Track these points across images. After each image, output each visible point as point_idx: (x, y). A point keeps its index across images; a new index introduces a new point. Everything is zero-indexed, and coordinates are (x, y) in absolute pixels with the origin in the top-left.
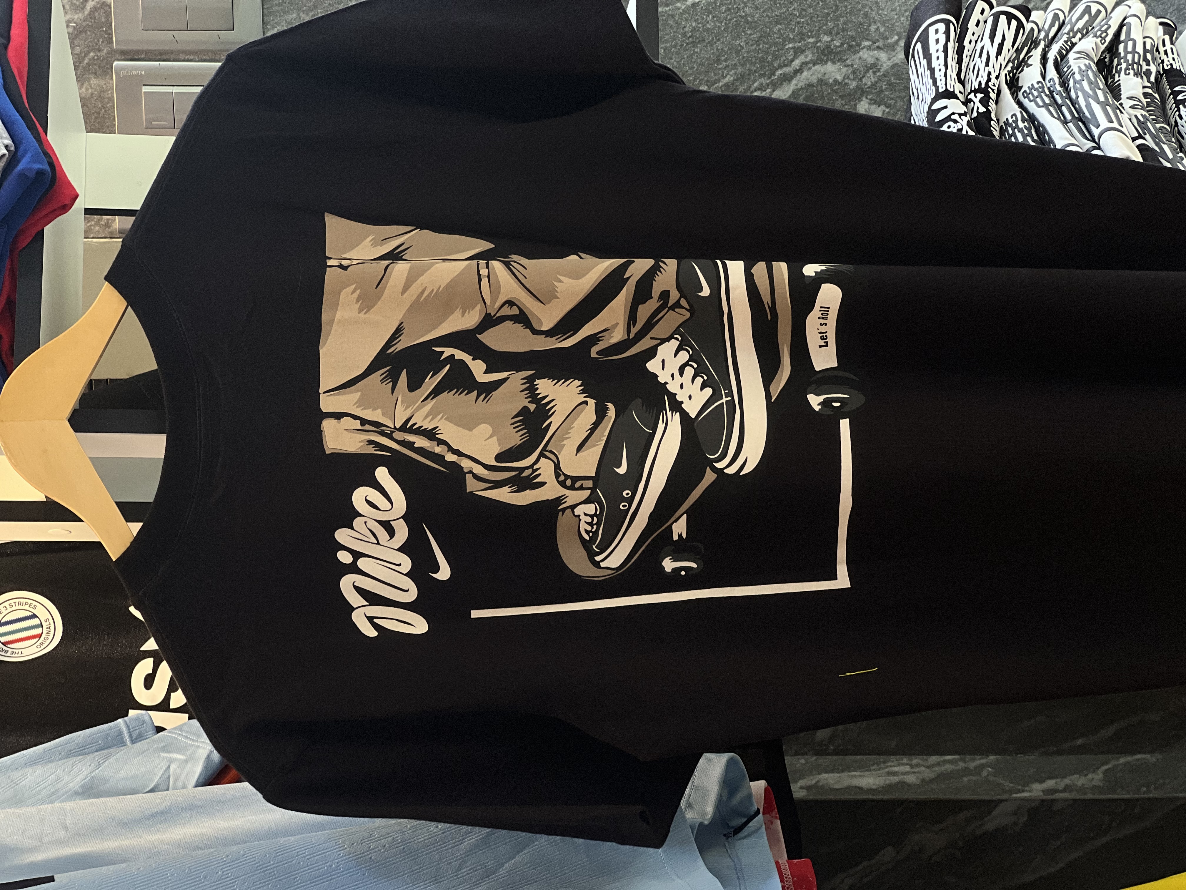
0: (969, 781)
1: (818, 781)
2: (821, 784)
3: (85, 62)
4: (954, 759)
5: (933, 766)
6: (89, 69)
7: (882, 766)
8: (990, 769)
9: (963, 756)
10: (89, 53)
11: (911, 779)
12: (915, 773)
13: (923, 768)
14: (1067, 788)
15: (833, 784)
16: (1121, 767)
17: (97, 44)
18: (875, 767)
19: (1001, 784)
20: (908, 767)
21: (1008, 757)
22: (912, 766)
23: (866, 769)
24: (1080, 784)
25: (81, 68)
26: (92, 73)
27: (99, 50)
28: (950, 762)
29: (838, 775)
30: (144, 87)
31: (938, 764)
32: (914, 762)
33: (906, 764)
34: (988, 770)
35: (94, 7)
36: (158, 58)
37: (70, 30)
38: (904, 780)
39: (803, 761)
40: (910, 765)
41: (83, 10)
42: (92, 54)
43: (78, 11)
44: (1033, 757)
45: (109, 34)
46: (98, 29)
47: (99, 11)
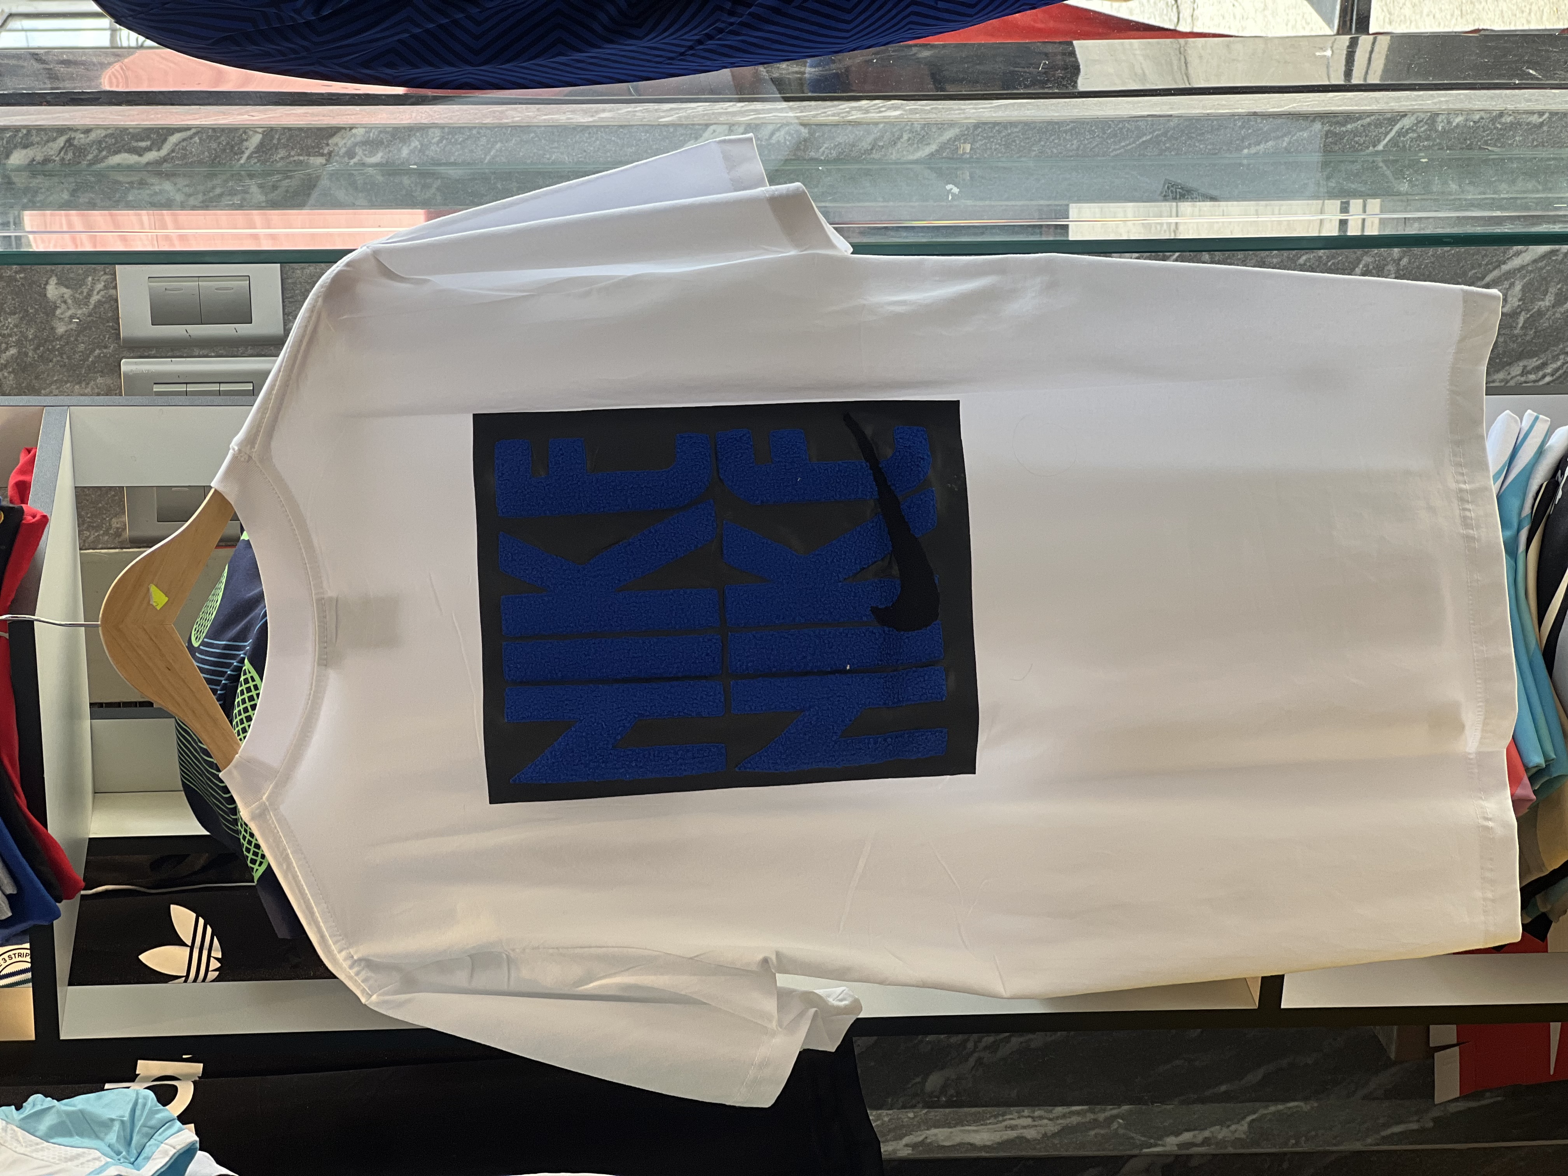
0: (1096, 1135)
1: (926, 1138)
2: (929, 1141)
3: (90, 359)
4: (1082, 1110)
5: (1057, 1118)
6: (96, 368)
7: (1000, 1118)
8: (1121, 1121)
9: (1093, 1107)
10: (95, 350)
11: (1030, 1134)
12: (1036, 1126)
13: (1046, 1121)
14: (1206, 1142)
15: (943, 1141)
16: (1269, 1117)
17: (103, 341)
18: (992, 1120)
19: (1132, 1138)
20: (1030, 1120)
21: (1144, 1107)
22: (1034, 1119)
23: (982, 1123)
24: (1220, 1136)
25: (86, 366)
26: (98, 372)
27: (106, 347)
28: (1078, 1113)
29: (950, 1130)
30: (155, 386)
31: (1064, 1116)
32: (1037, 1113)
33: (1029, 1116)
34: (1119, 1122)
35: (99, 301)
36: (169, 354)
37: (73, 326)
38: (1024, 1135)
39: (911, 1115)
40: (1032, 1117)
41: (87, 305)
42: (97, 352)
43: (82, 306)
44: (1172, 1106)
45: (116, 329)
46: (104, 324)
47: (105, 305)
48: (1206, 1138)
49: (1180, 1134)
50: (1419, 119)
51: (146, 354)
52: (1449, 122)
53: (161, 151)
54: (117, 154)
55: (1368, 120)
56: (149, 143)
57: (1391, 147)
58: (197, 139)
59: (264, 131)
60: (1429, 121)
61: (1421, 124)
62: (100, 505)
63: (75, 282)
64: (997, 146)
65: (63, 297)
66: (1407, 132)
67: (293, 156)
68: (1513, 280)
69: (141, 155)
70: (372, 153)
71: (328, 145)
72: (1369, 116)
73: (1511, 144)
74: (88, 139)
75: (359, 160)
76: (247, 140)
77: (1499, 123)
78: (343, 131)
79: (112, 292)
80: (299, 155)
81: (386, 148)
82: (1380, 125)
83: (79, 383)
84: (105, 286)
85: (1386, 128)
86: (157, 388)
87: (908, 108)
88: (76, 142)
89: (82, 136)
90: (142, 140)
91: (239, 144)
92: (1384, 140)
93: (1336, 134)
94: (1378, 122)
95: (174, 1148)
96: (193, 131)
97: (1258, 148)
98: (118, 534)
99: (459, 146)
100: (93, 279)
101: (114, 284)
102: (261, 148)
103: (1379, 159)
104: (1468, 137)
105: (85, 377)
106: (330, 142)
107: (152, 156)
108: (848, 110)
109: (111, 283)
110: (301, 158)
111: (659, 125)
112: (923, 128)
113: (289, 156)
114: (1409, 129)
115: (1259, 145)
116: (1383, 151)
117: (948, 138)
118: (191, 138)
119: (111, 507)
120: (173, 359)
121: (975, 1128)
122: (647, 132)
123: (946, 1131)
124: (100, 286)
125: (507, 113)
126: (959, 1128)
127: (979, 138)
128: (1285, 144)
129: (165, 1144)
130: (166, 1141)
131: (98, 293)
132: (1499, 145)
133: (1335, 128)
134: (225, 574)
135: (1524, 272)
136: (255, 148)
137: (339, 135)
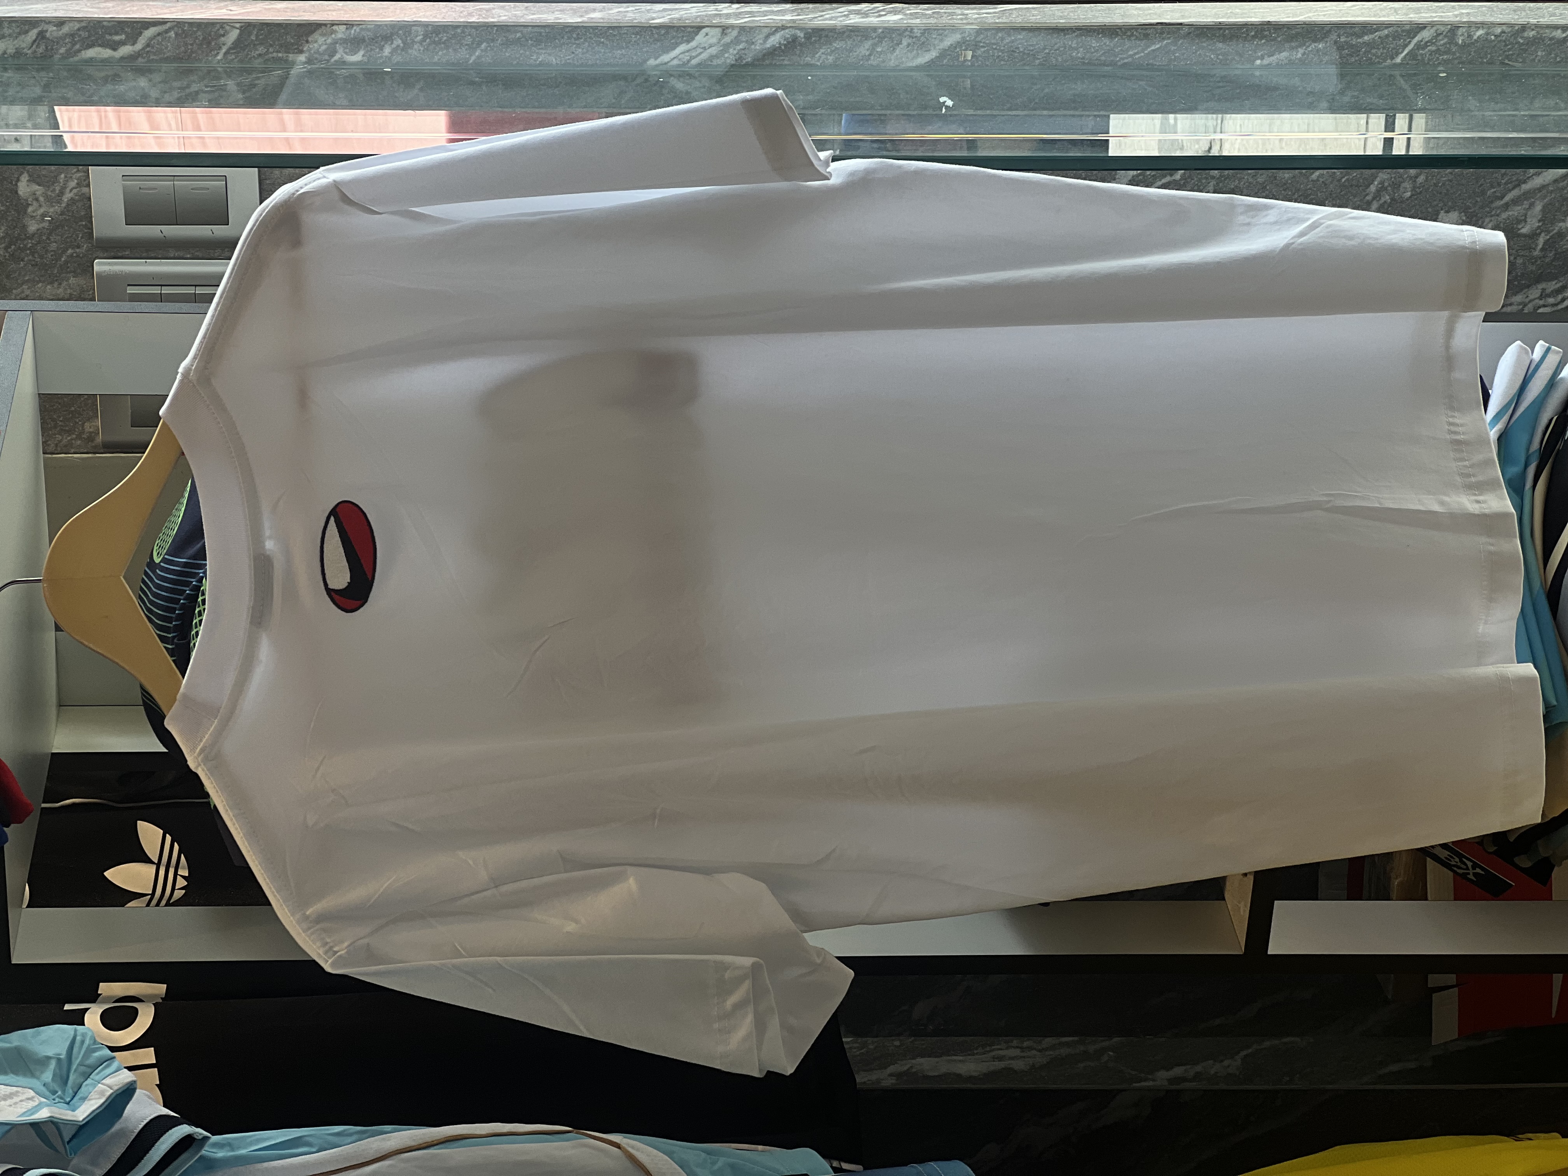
0: (1085, 1068)
1: (911, 1067)
2: (914, 1070)
3: (63, 259)
4: (1072, 1041)
5: (1046, 1049)
6: (68, 268)
7: (988, 1049)
8: (1111, 1053)
9: (1083, 1038)
10: (68, 250)
11: (1019, 1065)
12: (1024, 1057)
13: (1034, 1052)
14: (1197, 1077)
15: (929, 1071)
16: (1264, 1052)
17: (75, 240)
18: (980, 1050)
20: (1018, 1050)
21: (1135, 1040)
22: (1022, 1049)
23: (969, 1052)
25: (58, 266)
26: (70, 272)
27: (78, 247)
28: (1067, 1044)
29: (936, 1059)
30: (129, 288)
31: (1053, 1047)
32: (1025, 1044)
33: (1017, 1047)
34: (1109, 1054)
35: (72, 199)
36: (144, 255)
37: (46, 225)
38: (1011, 1066)
39: (897, 1043)
40: (1021, 1048)
41: (59, 202)
42: (70, 251)
43: (54, 204)
44: (1164, 1039)
45: (89, 229)
46: (77, 223)
47: (77, 204)
48: (1197, 1073)
49: (1172, 1068)
50: (1439, 32)
51: (120, 254)
52: (1470, 36)
53: (136, 46)
54: (91, 47)
55: (1386, 32)
56: (123, 37)
57: (1409, 60)
58: (172, 34)
59: (241, 27)
60: (1449, 34)
61: (1440, 37)
62: (73, 409)
63: (48, 179)
64: (1000, 54)
65: (35, 194)
66: (1426, 45)
67: (272, 53)
68: (1533, 200)
69: (115, 50)
70: (354, 52)
71: (307, 42)
72: (1386, 28)
73: (1534, 60)
74: (60, 33)
75: (339, 58)
76: (223, 35)
77: (1521, 38)
78: (323, 27)
79: (85, 190)
80: (277, 52)
81: (367, 46)
82: (1398, 38)
83: (52, 283)
84: (78, 184)
85: (1405, 40)
86: (131, 290)
87: (908, 12)
88: (48, 35)
89: (55, 28)
90: (117, 34)
91: (216, 39)
92: (1402, 52)
93: (1352, 46)
94: (1396, 34)
95: (111, 1089)
96: (168, 25)
97: (1272, 58)
98: (91, 439)
99: (443, 45)
100: (66, 177)
101: (87, 182)
102: (238, 45)
103: (1397, 73)
104: (1489, 51)
105: (57, 276)
106: (310, 39)
107: (125, 50)
108: (846, 13)
109: (85, 180)
110: (280, 55)
111: (650, 27)
112: (923, 34)
113: (267, 53)
114: (1427, 42)
115: (1272, 55)
116: (1401, 64)
117: (949, 43)
118: (167, 31)
119: (83, 410)
120: (147, 260)
121: (961, 1058)
122: (637, 34)
123: (933, 1060)
124: (73, 184)
125: (494, 11)
126: (945, 1058)
127: (982, 44)
128: (1299, 55)
129: (102, 1084)
130: (104, 1081)
131: (71, 191)
132: (1521, 60)
133: (1352, 40)
135: (1544, 191)
136: (233, 44)
137: (320, 31)
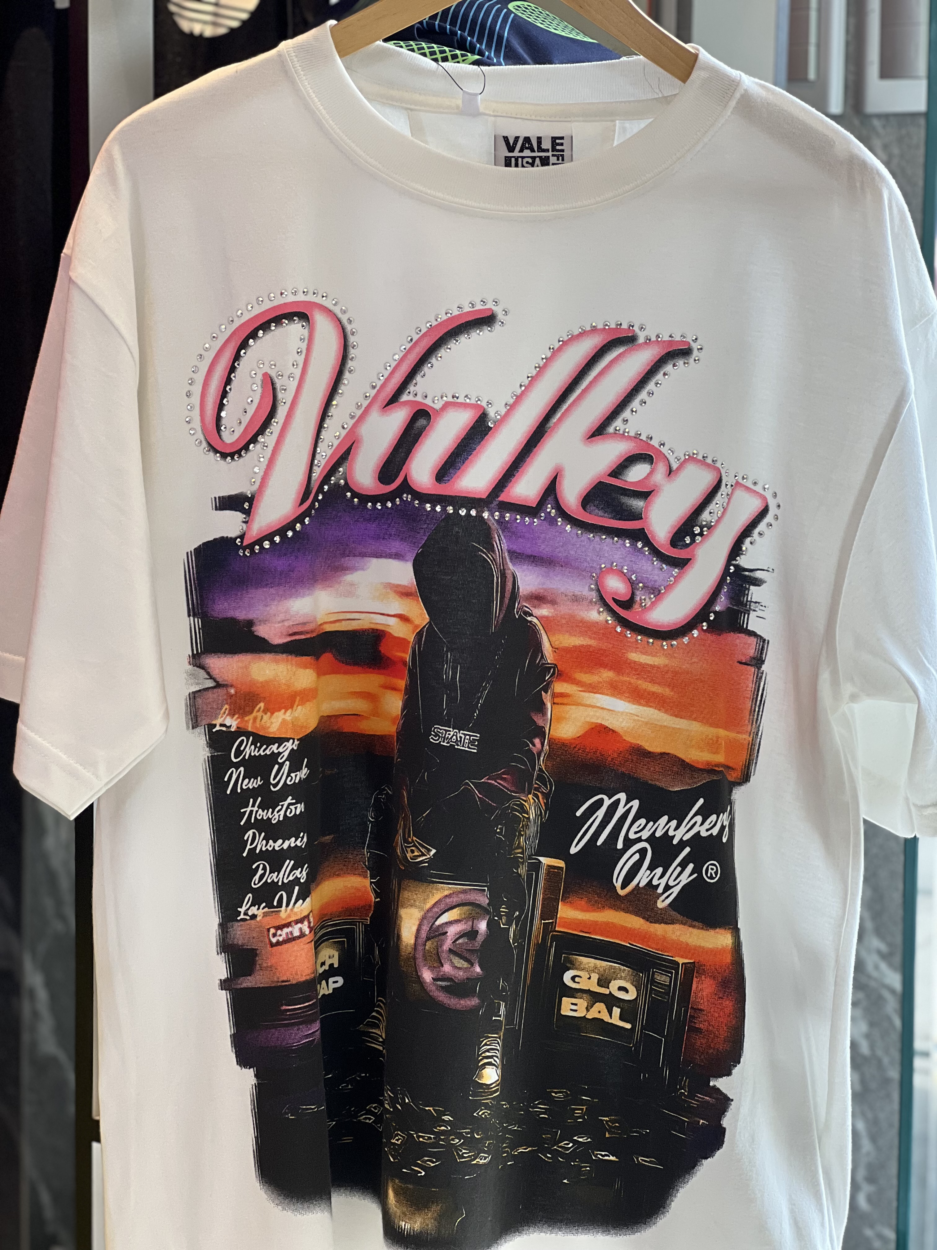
19: (41, 940)
24: (41, 1026)
48: (40, 1012)
49: (46, 988)
134: (587, 39)
